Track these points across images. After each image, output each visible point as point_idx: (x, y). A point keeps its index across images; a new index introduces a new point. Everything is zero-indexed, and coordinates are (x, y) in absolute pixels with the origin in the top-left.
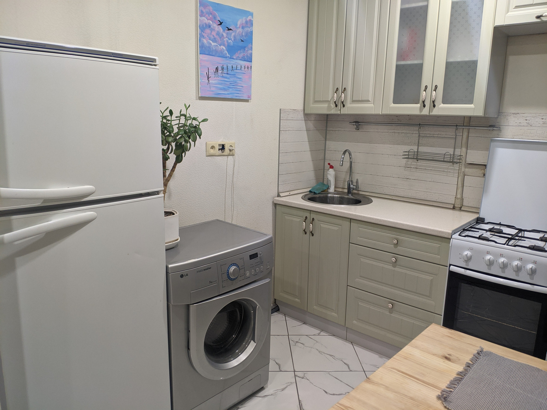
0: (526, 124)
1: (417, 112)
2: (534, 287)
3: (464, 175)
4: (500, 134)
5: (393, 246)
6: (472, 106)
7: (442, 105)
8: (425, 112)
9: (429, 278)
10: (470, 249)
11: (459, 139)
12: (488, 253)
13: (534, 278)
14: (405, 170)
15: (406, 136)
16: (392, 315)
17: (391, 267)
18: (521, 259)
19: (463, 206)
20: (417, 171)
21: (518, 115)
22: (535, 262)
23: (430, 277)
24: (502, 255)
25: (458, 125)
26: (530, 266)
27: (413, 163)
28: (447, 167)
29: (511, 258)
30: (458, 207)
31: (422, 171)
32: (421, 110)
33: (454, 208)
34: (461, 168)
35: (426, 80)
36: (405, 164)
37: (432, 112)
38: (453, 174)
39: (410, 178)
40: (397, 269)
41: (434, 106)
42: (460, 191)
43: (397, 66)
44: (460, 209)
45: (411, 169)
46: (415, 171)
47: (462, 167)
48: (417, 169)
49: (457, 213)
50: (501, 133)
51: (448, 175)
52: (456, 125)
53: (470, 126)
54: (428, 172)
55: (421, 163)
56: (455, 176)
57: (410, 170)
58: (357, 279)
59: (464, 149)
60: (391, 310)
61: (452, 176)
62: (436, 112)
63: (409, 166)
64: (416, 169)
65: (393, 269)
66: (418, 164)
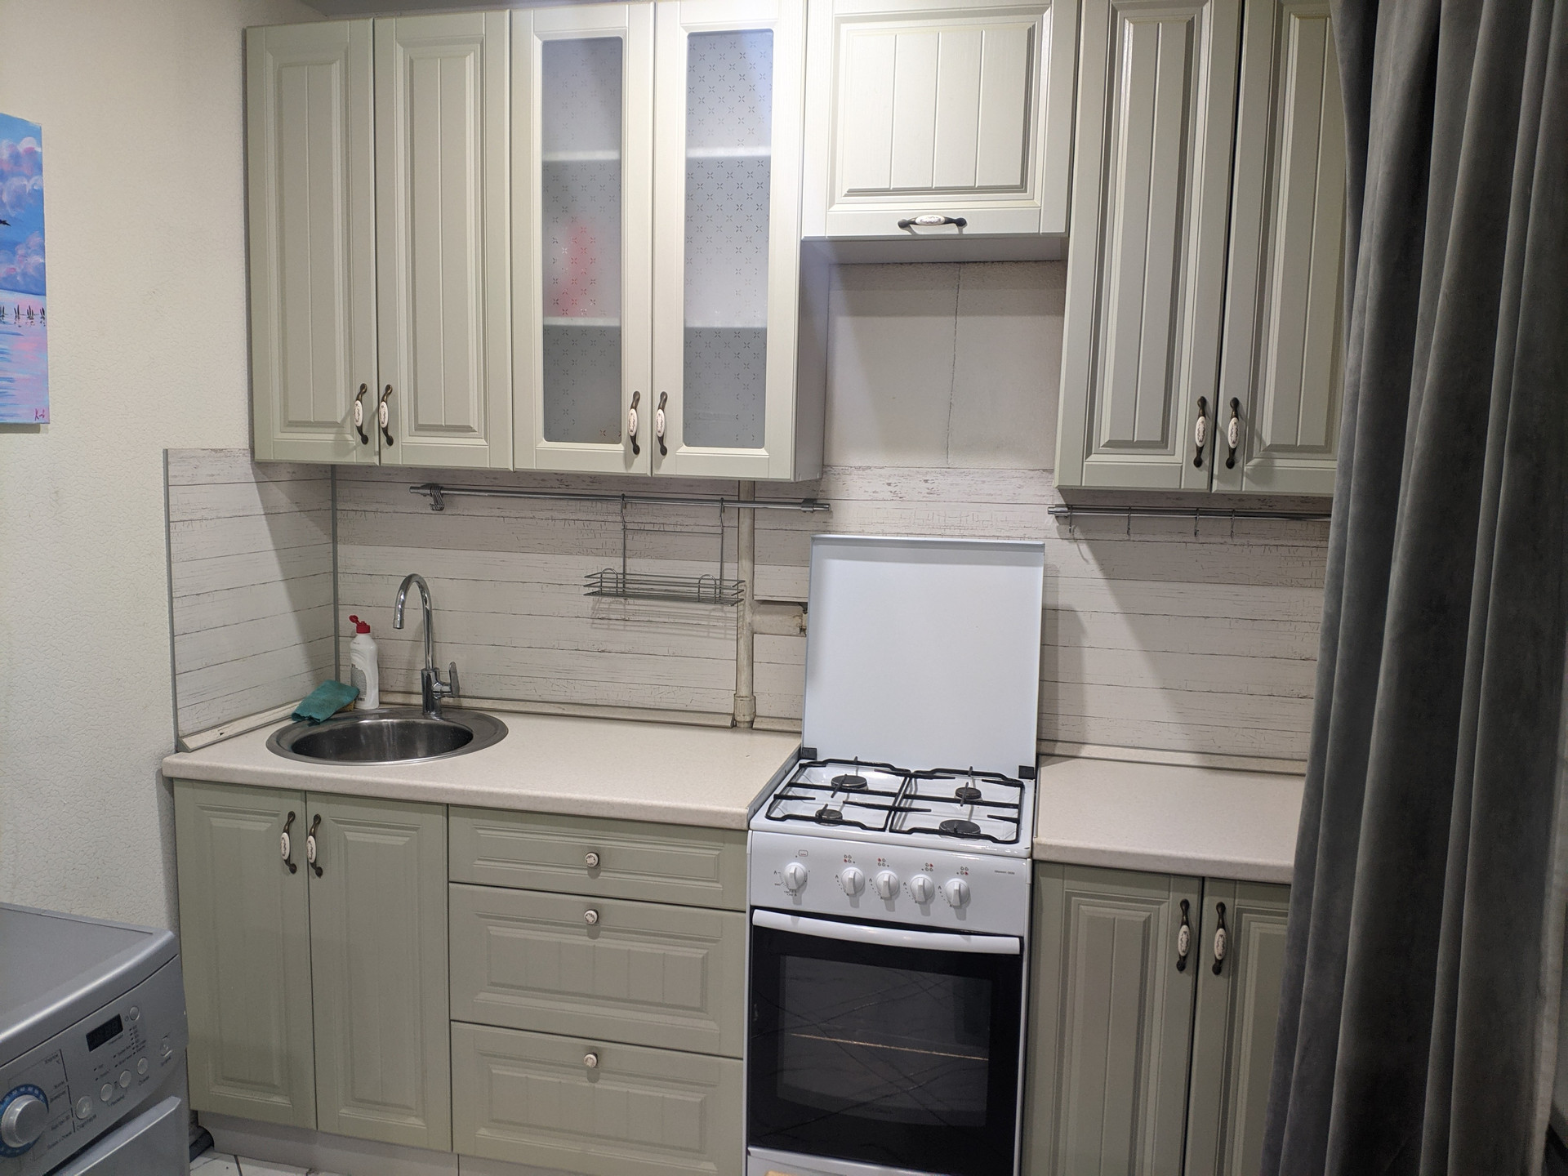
0: (888, 496)
1: (618, 468)
2: (969, 940)
3: (753, 633)
4: (831, 520)
5: (586, 872)
6: (761, 452)
7: (685, 449)
8: (641, 466)
9: (698, 953)
10: (802, 855)
11: (731, 534)
12: (848, 860)
13: (967, 914)
14: (592, 628)
15: (586, 528)
16: (596, 1085)
17: (584, 940)
18: (929, 868)
19: (756, 716)
20: (628, 628)
21: (868, 471)
22: (964, 872)
23: (699, 951)
24: (882, 863)
25: (725, 498)
26: (954, 884)
27: (613, 606)
28: (707, 613)
29: (905, 868)
30: (744, 722)
31: (641, 629)
32: (628, 463)
33: (734, 725)
34: (744, 614)
35: (634, 377)
36: (593, 609)
37: (659, 467)
38: (723, 631)
39: (608, 649)
40: (602, 942)
41: (664, 451)
42: (744, 676)
43: (548, 331)
44: (751, 727)
45: (611, 622)
46: (622, 628)
47: (744, 610)
48: (628, 623)
49: (742, 739)
50: (832, 518)
51: (711, 635)
52: (719, 498)
53: (754, 502)
54: (659, 630)
55: (634, 605)
56: (728, 636)
57: (609, 625)
58: (482, 996)
59: (746, 564)
60: (594, 1074)
61: (722, 636)
62: (668, 468)
63: (604, 616)
64: (622, 623)
65: (591, 942)
66: (628, 607)
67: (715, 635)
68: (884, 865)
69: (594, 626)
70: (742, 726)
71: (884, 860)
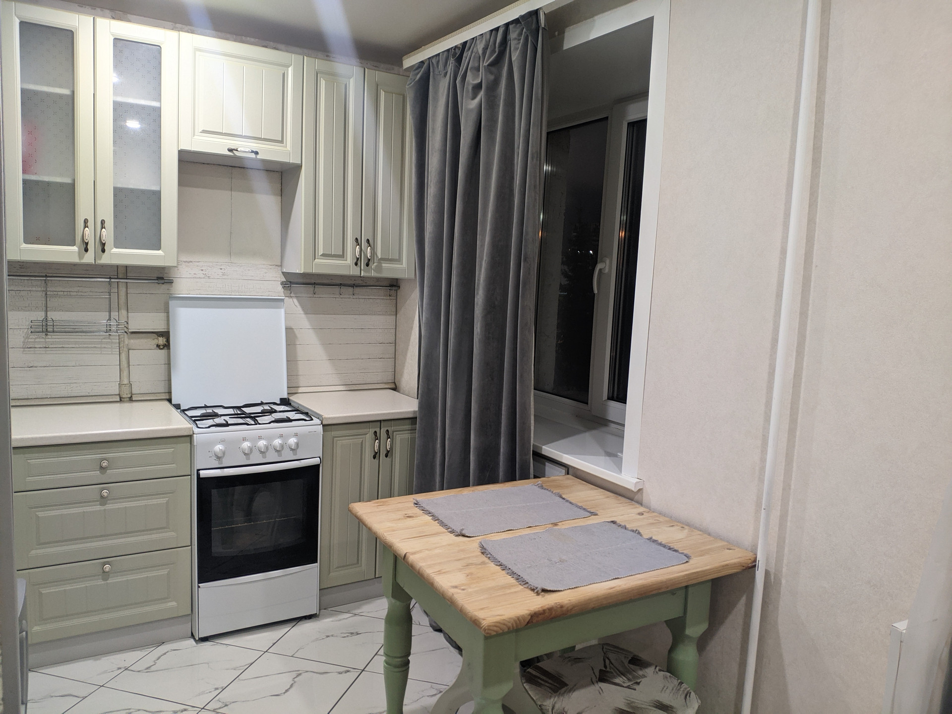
1: (76, 260)
2: (301, 462)
3: (129, 350)
4: (171, 288)
5: (99, 472)
6: (160, 252)
7: (115, 250)
8: (89, 258)
9: (162, 501)
10: (222, 441)
11: (114, 297)
12: (244, 439)
13: (298, 452)
14: (23, 354)
16: (108, 582)
18: (281, 436)
19: (132, 394)
20: (47, 352)
22: (296, 435)
23: (164, 499)
24: (260, 438)
25: (112, 277)
26: (292, 441)
27: (37, 340)
28: (100, 340)
29: (270, 439)
30: (127, 398)
31: (58, 352)
32: (81, 256)
33: (121, 400)
34: (124, 340)
35: (84, 210)
36: (24, 342)
37: (100, 259)
38: (110, 350)
39: (35, 365)
40: (108, 507)
41: (103, 251)
42: (125, 373)
43: (25, 182)
44: (131, 399)
45: (36, 349)
46: (44, 352)
47: (124, 338)
48: (47, 349)
49: (127, 406)
52: (109, 277)
54: (69, 352)
55: (52, 338)
56: (113, 353)
57: (35, 351)
58: (34, 552)
59: (124, 312)
60: (105, 575)
61: (110, 352)
62: (105, 260)
63: (31, 346)
64: (44, 349)
66: (47, 340)
67: (105, 352)
68: (261, 439)
69: (25, 352)
70: (126, 400)
71: (261, 437)
